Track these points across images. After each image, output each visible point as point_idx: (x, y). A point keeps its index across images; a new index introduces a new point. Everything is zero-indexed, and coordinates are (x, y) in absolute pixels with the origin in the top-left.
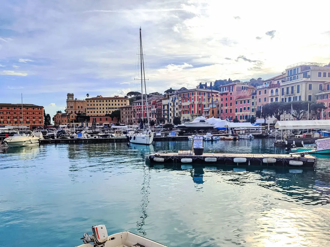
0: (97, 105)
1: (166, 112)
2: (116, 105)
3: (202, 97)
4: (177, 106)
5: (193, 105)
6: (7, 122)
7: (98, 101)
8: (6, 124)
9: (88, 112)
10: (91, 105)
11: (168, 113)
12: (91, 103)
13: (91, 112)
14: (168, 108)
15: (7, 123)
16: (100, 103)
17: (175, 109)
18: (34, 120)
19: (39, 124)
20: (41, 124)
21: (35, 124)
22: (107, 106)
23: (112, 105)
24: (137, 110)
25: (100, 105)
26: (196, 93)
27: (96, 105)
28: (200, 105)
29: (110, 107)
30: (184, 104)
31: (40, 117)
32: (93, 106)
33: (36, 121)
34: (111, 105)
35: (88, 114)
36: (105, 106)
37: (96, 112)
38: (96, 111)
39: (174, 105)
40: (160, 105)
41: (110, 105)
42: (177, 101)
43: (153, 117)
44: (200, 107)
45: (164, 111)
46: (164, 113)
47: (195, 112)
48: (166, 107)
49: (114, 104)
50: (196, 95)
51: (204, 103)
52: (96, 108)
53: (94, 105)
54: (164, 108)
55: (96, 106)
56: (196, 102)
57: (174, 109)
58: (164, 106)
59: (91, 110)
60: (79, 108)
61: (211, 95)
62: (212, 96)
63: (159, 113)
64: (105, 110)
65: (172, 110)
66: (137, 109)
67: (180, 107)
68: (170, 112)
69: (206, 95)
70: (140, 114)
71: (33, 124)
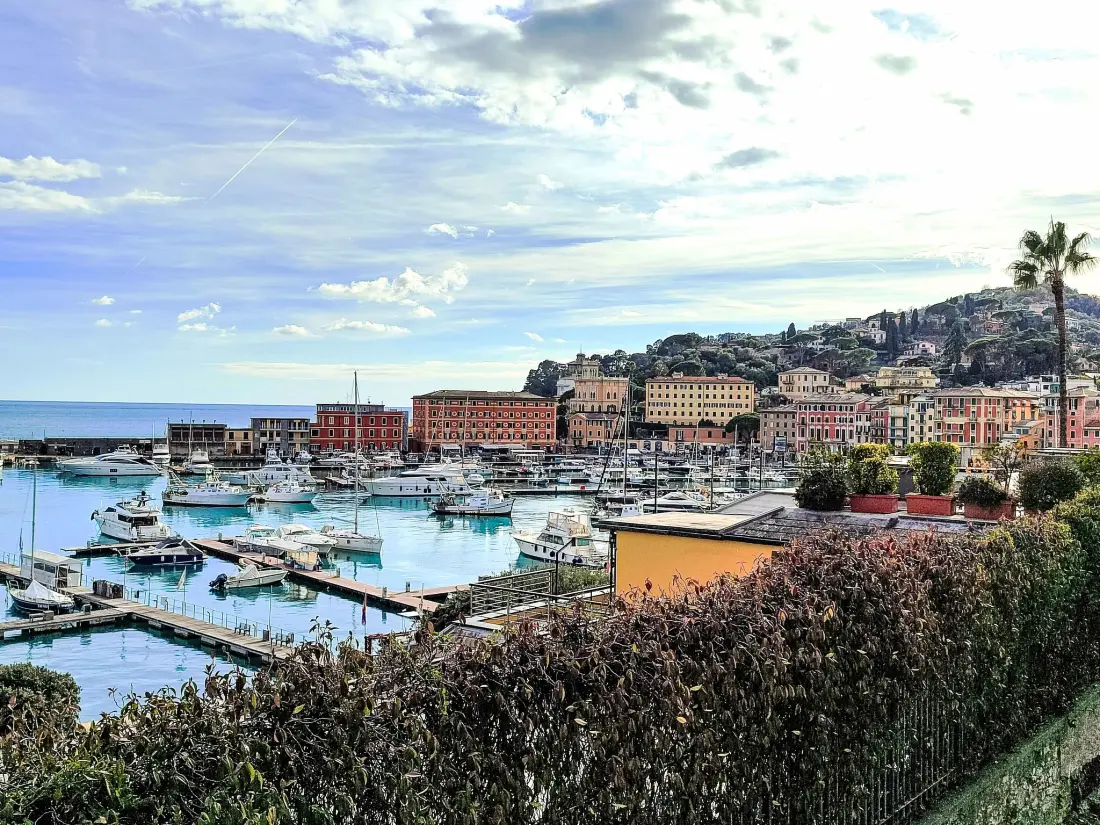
0: (675, 396)
1: (900, 433)
2: (723, 397)
3: (994, 408)
4: (931, 423)
5: (973, 426)
6: (484, 435)
7: (679, 386)
8: (482, 441)
9: (652, 413)
10: (660, 396)
11: (905, 435)
12: (660, 391)
13: (659, 413)
14: (905, 424)
15: (484, 437)
16: (683, 391)
17: (926, 429)
18: (536, 431)
19: (546, 441)
20: (551, 441)
21: (539, 441)
22: (701, 401)
23: (715, 396)
24: (812, 421)
25: (683, 396)
26: (983, 402)
27: (672, 396)
28: (990, 425)
29: (707, 401)
30: (948, 420)
31: (549, 425)
32: (664, 399)
33: (540, 433)
34: (711, 396)
35: (651, 416)
36: (696, 401)
37: (671, 413)
38: (672, 410)
39: (922, 420)
40: (884, 415)
41: (707, 396)
42: (930, 411)
43: (859, 441)
44: (990, 429)
45: (893, 431)
46: (893, 435)
47: (978, 440)
48: (899, 423)
49: (719, 396)
50: (983, 406)
51: (998, 421)
52: (672, 405)
53: (667, 396)
54: (893, 424)
55: (672, 400)
56: (982, 420)
57: (922, 428)
58: (893, 419)
59: (659, 409)
60: (608, 397)
61: (1010, 404)
62: (1014, 405)
63: (879, 433)
64: (695, 410)
65: (917, 429)
66: (812, 419)
67: (939, 425)
68: (911, 434)
69: (1002, 403)
70: (819, 430)
71: (534, 441)
